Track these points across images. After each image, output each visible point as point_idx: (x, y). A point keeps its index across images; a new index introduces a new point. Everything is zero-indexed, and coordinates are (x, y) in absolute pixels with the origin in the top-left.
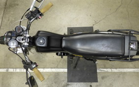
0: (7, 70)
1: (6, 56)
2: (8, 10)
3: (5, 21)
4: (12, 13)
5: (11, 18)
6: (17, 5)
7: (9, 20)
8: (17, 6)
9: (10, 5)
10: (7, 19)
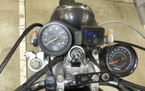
0: (22, 16)
1: (45, 12)
2: (112, 6)
3: (96, 4)
4: (110, 11)
5: (102, 10)
6: (122, 17)
7: (99, 8)
8: (120, 16)
9: (119, 7)
10: (100, 6)
